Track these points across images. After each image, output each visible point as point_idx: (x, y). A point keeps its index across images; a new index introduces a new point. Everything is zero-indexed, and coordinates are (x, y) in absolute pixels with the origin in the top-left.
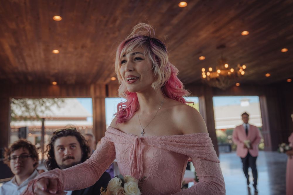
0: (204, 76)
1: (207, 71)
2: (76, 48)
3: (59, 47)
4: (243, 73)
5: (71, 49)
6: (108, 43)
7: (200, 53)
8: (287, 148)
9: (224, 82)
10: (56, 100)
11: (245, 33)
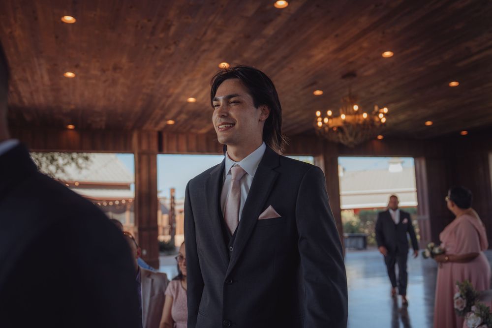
0: (320, 124)
1: (324, 115)
2: (104, 71)
3: (74, 67)
4: (384, 120)
5: (95, 72)
6: (159, 63)
7: (314, 85)
8: (436, 250)
9: (351, 135)
10: (75, 155)
11: (388, 54)
